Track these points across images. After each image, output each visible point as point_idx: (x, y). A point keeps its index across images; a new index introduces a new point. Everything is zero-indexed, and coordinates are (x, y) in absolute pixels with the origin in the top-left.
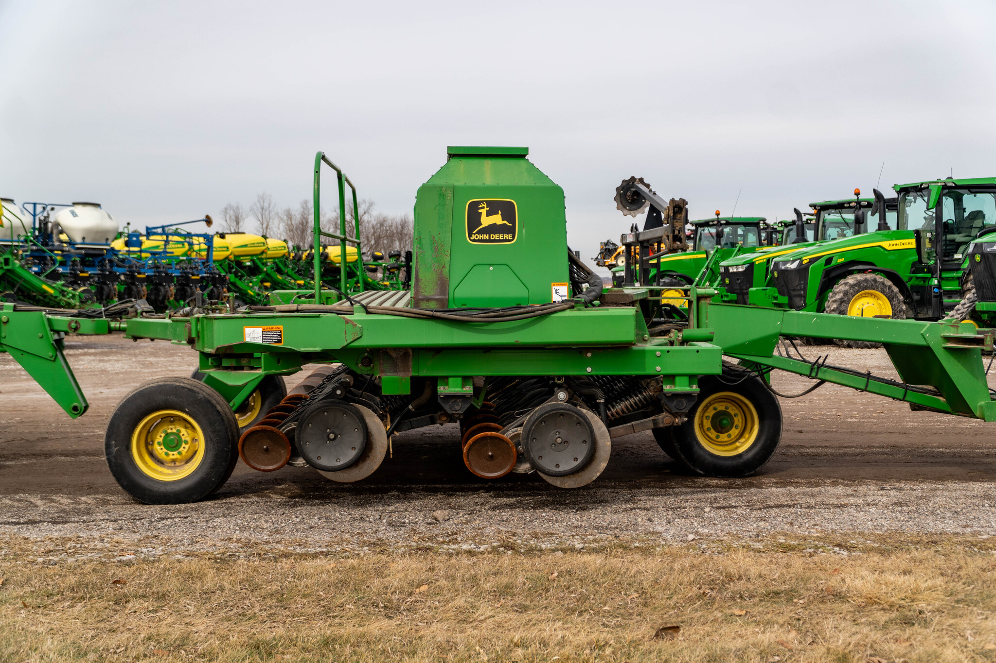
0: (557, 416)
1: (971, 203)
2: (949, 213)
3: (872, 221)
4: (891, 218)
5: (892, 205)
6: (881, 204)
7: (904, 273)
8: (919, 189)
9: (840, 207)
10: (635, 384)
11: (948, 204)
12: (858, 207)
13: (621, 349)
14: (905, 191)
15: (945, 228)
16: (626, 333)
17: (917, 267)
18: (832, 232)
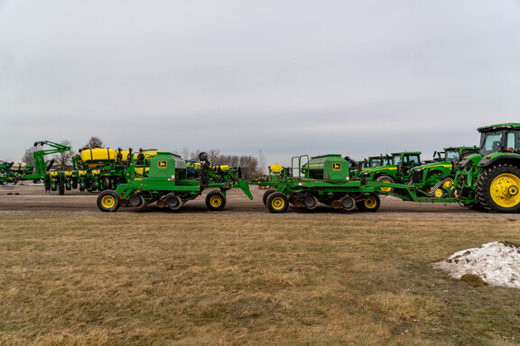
0: (347, 198)
1: (411, 158)
2: (405, 160)
3: (385, 162)
4: (391, 161)
5: (391, 158)
6: (388, 158)
7: (394, 176)
8: (398, 155)
9: (377, 158)
10: (359, 193)
11: (405, 158)
12: (382, 158)
13: (357, 188)
14: (394, 155)
15: (404, 164)
16: (359, 185)
17: (398, 174)
18: (374, 165)
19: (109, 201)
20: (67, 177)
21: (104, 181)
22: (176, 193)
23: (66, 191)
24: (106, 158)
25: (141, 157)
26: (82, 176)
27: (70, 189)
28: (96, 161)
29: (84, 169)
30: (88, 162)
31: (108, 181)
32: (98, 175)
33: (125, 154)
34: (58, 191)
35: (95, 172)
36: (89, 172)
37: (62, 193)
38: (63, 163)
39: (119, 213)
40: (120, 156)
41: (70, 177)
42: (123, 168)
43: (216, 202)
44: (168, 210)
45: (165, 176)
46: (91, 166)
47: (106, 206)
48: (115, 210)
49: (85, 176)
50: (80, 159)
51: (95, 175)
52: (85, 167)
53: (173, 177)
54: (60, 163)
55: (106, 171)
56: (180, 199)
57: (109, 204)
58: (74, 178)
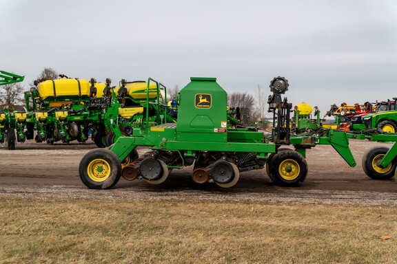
19: (100, 170)
20: (19, 121)
21: (70, 127)
22: (230, 155)
23: (18, 144)
24: (76, 93)
25: (123, 92)
26: (40, 120)
27: (23, 140)
28: (61, 98)
29: (42, 111)
30: (50, 99)
31: (76, 127)
32: (65, 120)
33: (100, 87)
34: (5, 144)
35: (59, 114)
36: (51, 114)
37: (11, 146)
38: (8, 101)
39: (121, 192)
40: (93, 91)
41: (24, 122)
42: (101, 109)
43: (289, 171)
44: (212, 188)
45: (209, 123)
46: (54, 105)
47: (95, 178)
48: (113, 186)
49: (45, 121)
50: (38, 94)
51: (61, 119)
52: (45, 107)
53: (224, 125)
54: (5, 102)
55: (76, 113)
56: (235, 168)
57: (102, 174)
58: (28, 123)
